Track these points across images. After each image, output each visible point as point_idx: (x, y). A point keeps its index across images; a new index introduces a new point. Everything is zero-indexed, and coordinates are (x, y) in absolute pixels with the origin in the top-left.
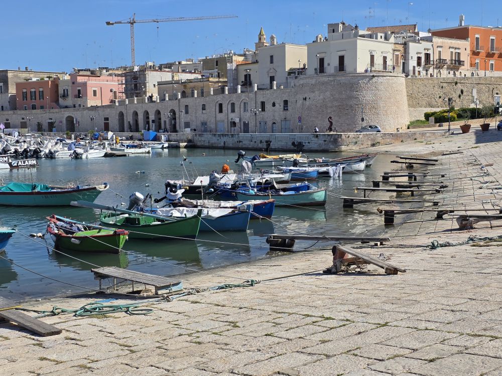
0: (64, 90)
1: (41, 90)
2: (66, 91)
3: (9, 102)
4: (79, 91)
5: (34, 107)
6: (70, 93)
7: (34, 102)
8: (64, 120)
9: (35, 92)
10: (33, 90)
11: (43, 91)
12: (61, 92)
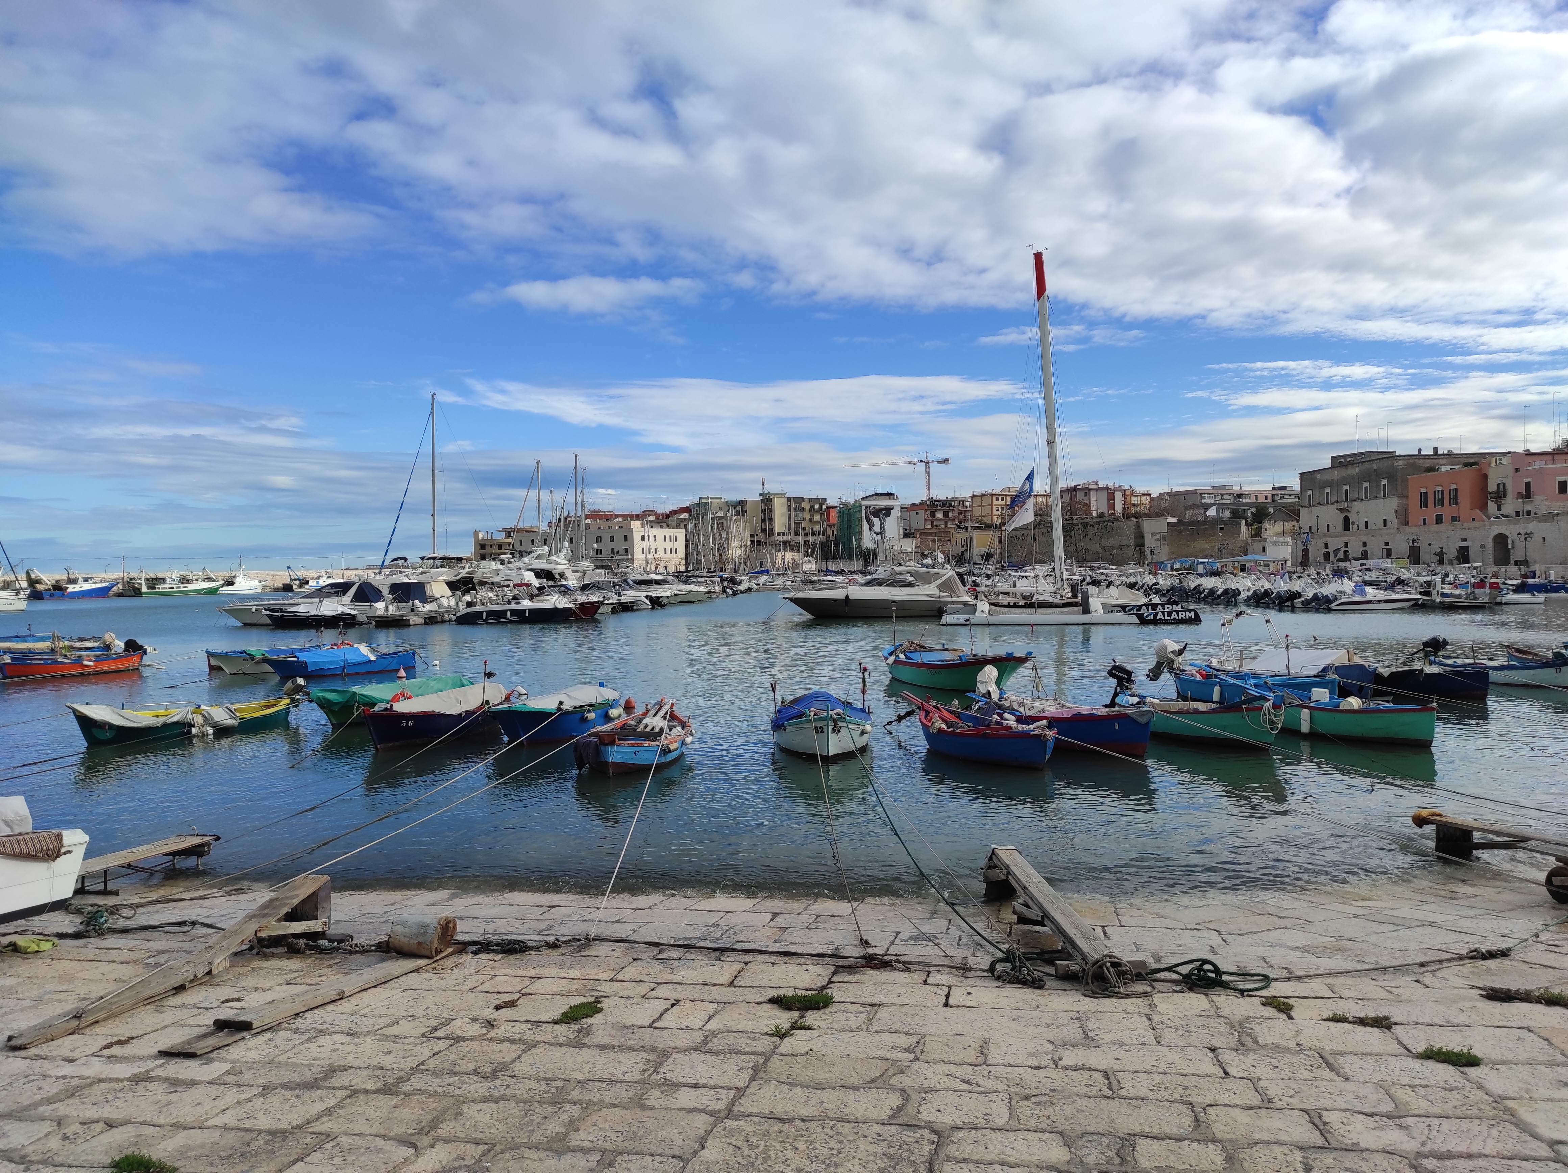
0: (1498, 485)
1: (1453, 487)
2: (1501, 487)
3: (1396, 512)
4: (1528, 485)
5: (1439, 519)
6: (1509, 487)
7: (1439, 510)
8: (1490, 540)
9: (1442, 491)
10: (1439, 488)
11: (1456, 489)
12: (1492, 487)
